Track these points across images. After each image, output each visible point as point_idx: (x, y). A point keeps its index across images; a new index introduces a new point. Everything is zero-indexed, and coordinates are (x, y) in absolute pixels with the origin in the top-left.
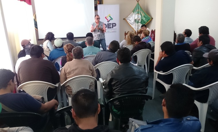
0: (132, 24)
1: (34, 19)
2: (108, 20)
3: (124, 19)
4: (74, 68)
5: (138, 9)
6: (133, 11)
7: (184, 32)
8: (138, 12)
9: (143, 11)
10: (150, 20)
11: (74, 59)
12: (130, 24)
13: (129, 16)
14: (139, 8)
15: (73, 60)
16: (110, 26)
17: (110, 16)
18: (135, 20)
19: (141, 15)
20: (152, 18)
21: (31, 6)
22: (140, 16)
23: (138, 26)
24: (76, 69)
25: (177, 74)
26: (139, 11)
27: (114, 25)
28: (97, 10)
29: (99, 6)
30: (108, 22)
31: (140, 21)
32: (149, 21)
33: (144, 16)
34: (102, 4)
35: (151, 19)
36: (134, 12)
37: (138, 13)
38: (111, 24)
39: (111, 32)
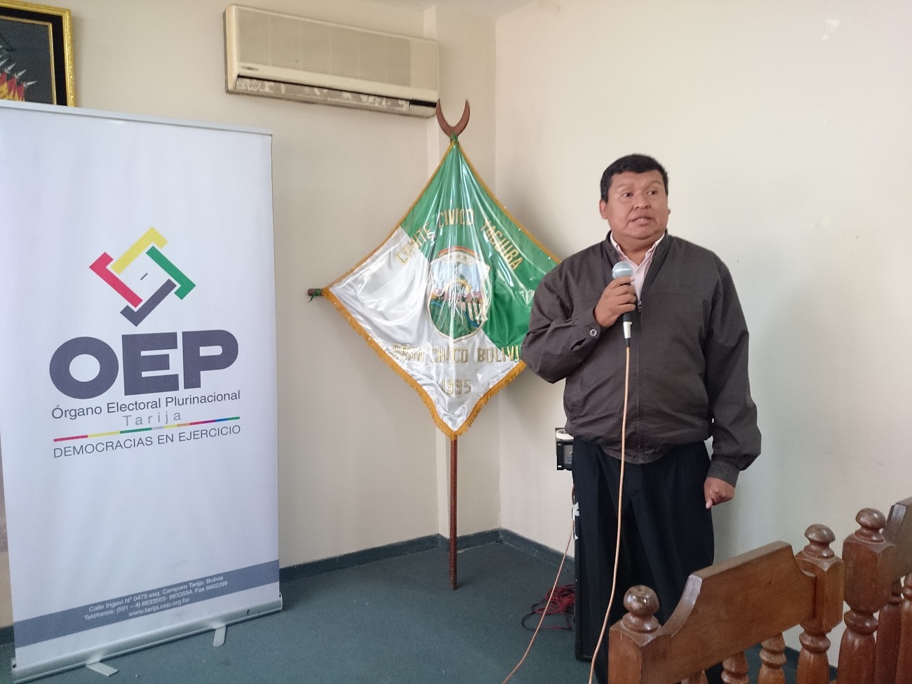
2: (133, 298)
3: (314, 294)
5: (460, 206)
8: (461, 229)
9: (507, 222)
14: (472, 195)
17: (154, 254)
18: (435, 307)
19: (493, 259)
22: (484, 270)
26: (472, 222)
30: (136, 318)
33: (522, 270)
36: (413, 236)
38: (174, 335)
39: (176, 438)
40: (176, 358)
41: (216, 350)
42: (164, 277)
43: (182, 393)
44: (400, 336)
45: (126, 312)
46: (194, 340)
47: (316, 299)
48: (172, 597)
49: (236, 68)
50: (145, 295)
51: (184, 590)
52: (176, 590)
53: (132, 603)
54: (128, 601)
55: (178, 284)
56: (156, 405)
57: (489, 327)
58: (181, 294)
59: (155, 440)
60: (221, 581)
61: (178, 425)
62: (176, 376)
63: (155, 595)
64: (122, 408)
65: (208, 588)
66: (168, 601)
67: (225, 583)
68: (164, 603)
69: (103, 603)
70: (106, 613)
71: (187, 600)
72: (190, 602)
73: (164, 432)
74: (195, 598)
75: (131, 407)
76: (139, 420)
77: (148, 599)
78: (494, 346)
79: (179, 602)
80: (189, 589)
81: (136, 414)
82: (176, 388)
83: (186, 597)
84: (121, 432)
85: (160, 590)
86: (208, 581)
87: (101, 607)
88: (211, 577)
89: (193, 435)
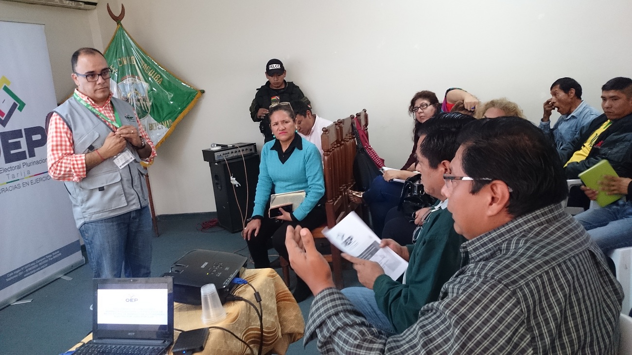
5: (128, 55)
10: (193, 101)
14: (133, 49)
16: (17, 145)
17: (6, 89)
20: (201, 93)
22: (145, 85)
26: (135, 62)
30: (4, 123)
32: (190, 107)
35: (197, 95)
38: (21, 131)
39: (30, 183)
40: (23, 141)
41: (39, 137)
42: (12, 101)
43: (29, 160)
46: (30, 132)
48: (40, 264)
50: (5, 111)
51: (45, 260)
52: (41, 260)
53: (25, 270)
54: (22, 269)
55: (18, 105)
56: (19, 167)
57: (152, 113)
58: (20, 109)
59: (21, 185)
60: (58, 253)
61: (30, 177)
62: (25, 152)
63: (33, 264)
64: (6, 170)
65: (54, 257)
66: (39, 267)
67: (60, 254)
68: (37, 268)
69: (12, 272)
70: (15, 277)
71: (46, 265)
72: (48, 266)
73: (24, 181)
74: (50, 263)
75: (9, 169)
76: (13, 176)
77: (31, 267)
78: (156, 122)
79: (43, 266)
80: (46, 259)
81: (11, 173)
82: (25, 158)
83: (46, 263)
84: (7, 183)
85: (35, 261)
86: (54, 254)
87: (12, 274)
88: (54, 252)
89: (37, 181)
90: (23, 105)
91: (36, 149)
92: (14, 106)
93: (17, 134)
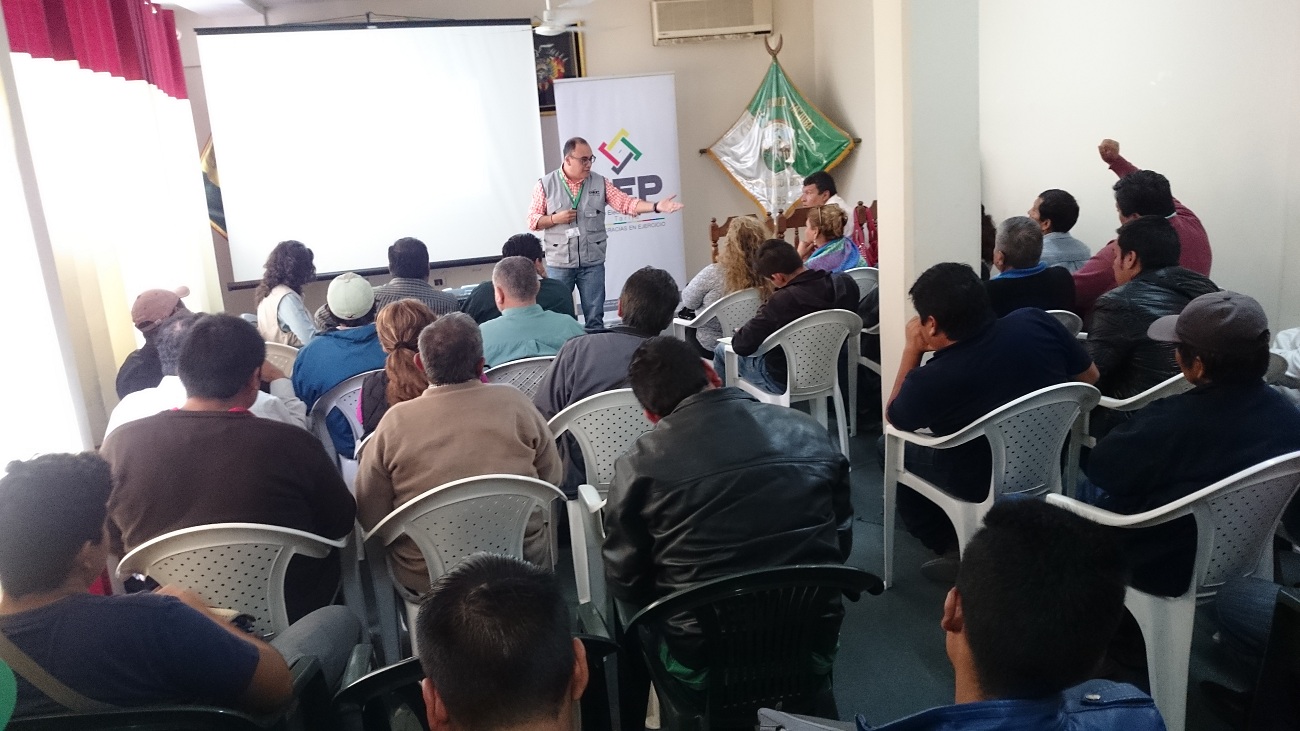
0: (748, 178)
1: (205, 175)
2: (616, 162)
3: (703, 152)
4: (436, 436)
5: (778, 96)
6: (749, 107)
7: (1034, 209)
8: (779, 108)
9: (803, 103)
10: (843, 154)
11: (432, 387)
12: (739, 178)
13: (730, 134)
14: (785, 88)
15: (425, 392)
17: (624, 140)
18: (766, 156)
19: (796, 126)
20: (858, 142)
21: (185, 104)
22: (791, 132)
23: (782, 185)
24: (442, 444)
25: (1011, 442)
26: (785, 104)
27: (650, 185)
28: (554, 109)
29: (563, 89)
30: (617, 171)
31: (791, 160)
32: (839, 159)
33: (812, 132)
34: (580, 76)
35: (851, 145)
36: (754, 114)
37: (779, 118)
38: (633, 179)
40: (635, 188)
41: (652, 185)
42: (629, 151)
44: (748, 174)
45: (614, 169)
46: (643, 180)
47: (704, 155)
49: (657, 35)
50: (621, 161)
55: (636, 154)
57: (795, 165)
58: (636, 159)
73: (632, 224)
84: (614, 224)
89: (645, 226)
90: (639, 154)
91: (648, 197)
92: (630, 155)
93: (631, 181)
